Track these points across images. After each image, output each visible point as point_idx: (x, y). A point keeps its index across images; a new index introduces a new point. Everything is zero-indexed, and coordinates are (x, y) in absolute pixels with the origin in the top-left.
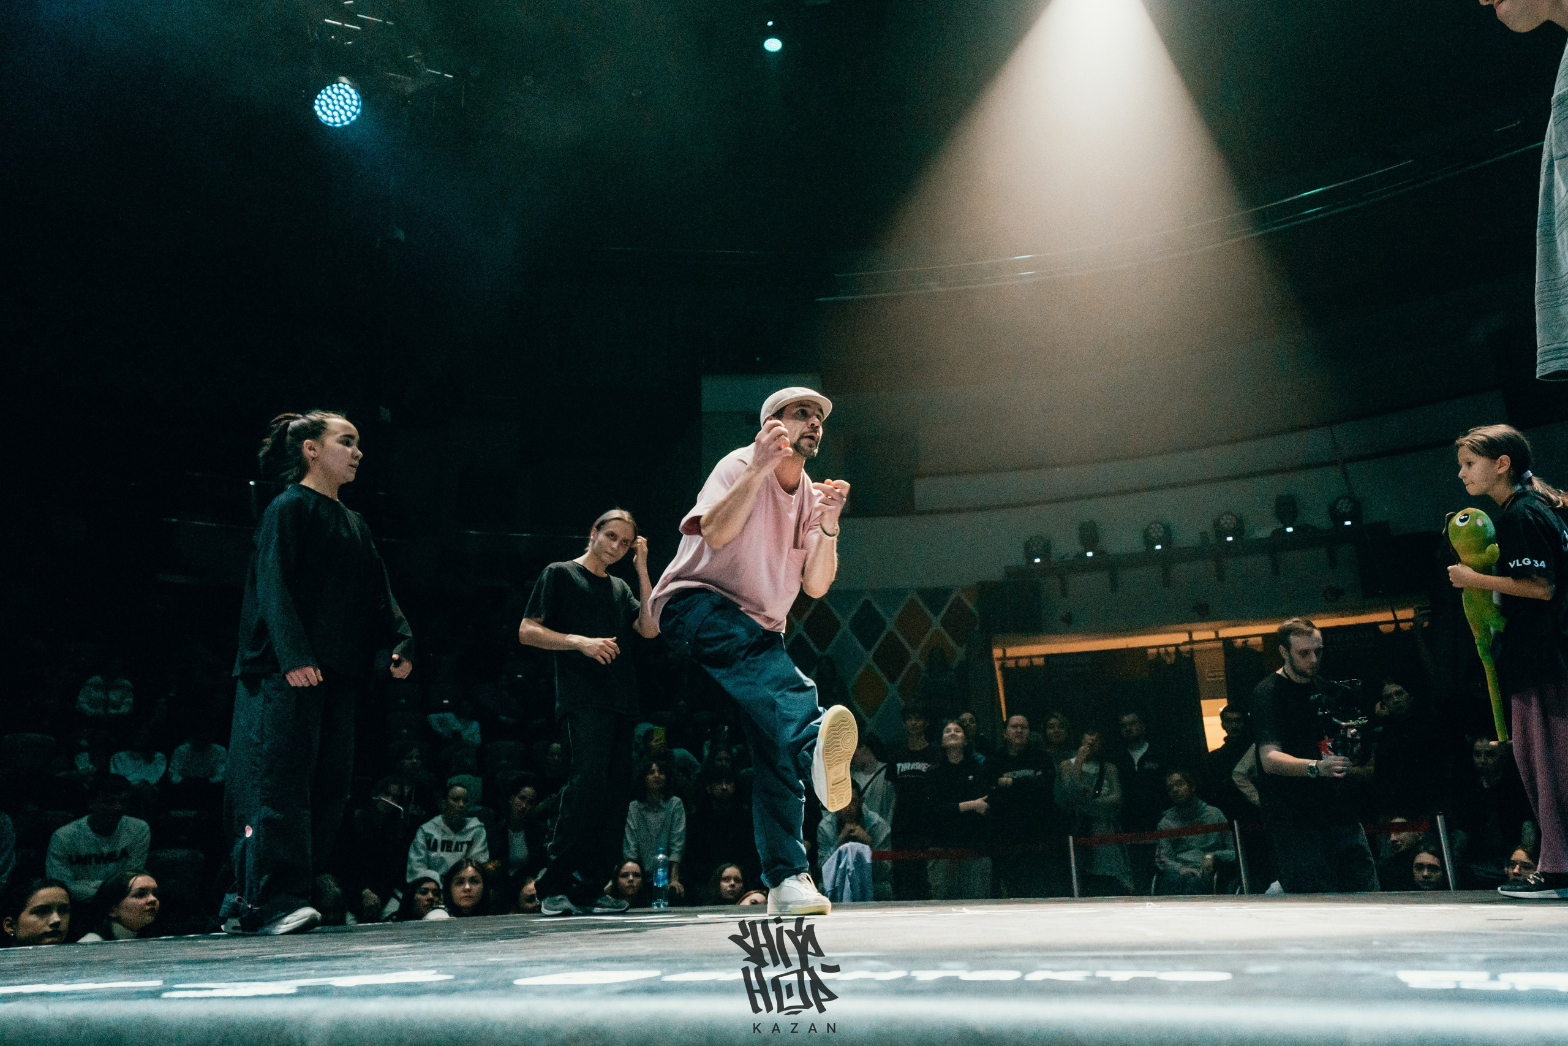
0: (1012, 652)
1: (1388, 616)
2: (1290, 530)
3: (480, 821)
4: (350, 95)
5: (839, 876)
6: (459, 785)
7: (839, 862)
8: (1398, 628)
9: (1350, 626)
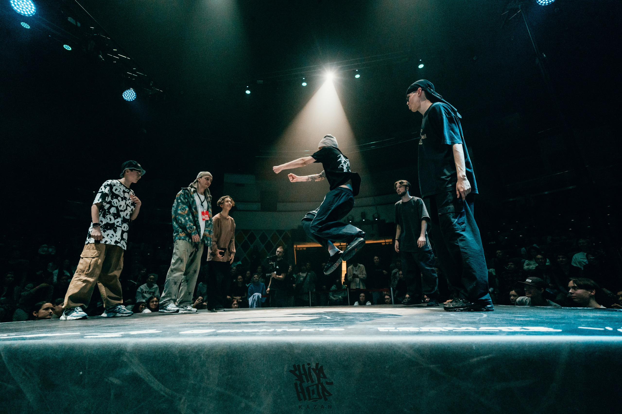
0: (298, 246)
1: (384, 241)
2: (364, 220)
3: (158, 285)
4: (133, 93)
5: (253, 301)
6: (152, 275)
7: (253, 298)
8: (386, 244)
9: (375, 243)
